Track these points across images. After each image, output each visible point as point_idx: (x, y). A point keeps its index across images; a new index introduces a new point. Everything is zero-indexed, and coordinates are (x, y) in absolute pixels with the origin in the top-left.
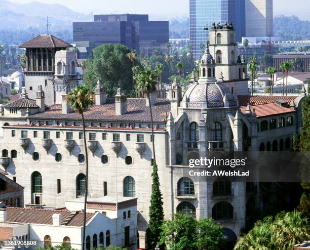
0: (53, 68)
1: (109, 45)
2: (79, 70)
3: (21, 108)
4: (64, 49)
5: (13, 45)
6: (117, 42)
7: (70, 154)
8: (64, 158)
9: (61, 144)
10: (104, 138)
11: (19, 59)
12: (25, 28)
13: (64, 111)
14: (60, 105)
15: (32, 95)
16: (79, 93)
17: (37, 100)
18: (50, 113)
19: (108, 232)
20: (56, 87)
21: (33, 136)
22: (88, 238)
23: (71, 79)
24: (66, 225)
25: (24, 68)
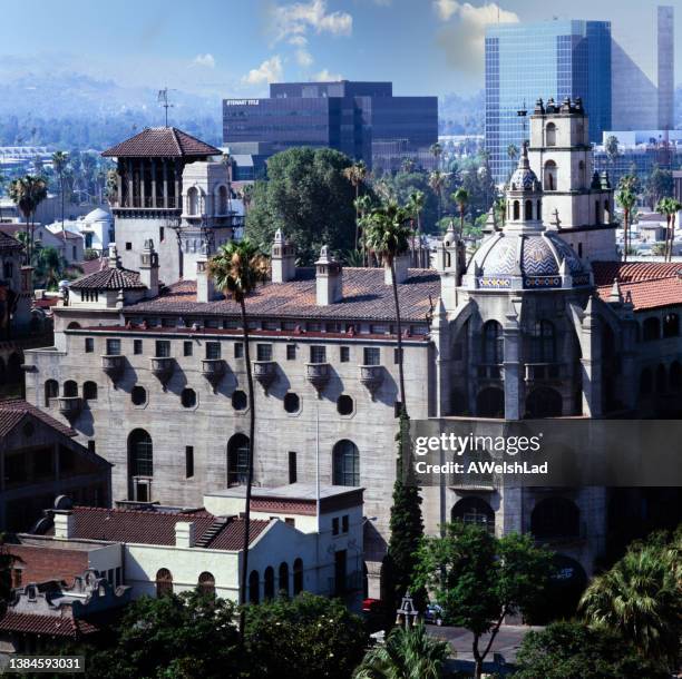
0: (177, 200)
1: (303, 149)
2: (235, 205)
3: (107, 289)
4: (203, 158)
5: (90, 151)
6: (322, 143)
7: (215, 392)
8: (201, 401)
9: (194, 368)
10: (291, 355)
11: (102, 181)
12: (117, 113)
13: (202, 296)
14: (194, 283)
15: (132, 261)
16: (235, 257)
17: (141, 271)
18: (171, 299)
19: (298, 563)
20: (184, 244)
21: (133, 351)
22: (255, 574)
23: (219, 225)
24: (206, 547)
25: (113, 200)
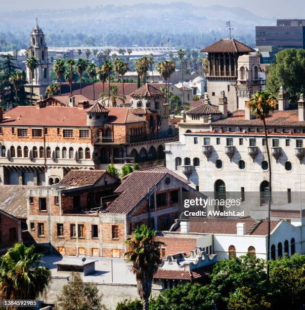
0: (235, 72)
1: (292, 49)
2: (262, 75)
3: (204, 114)
4: (247, 53)
5: (195, 50)
6: (300, 47)
7: (254, 161)
8: (247, 165)
9: (244, 151)
10: (287, 144)
11: (201, 63)
12: (207, 32)
13: (247, 117)
14: (243, 111)
15: (215, 101)
16: (260, 99)
17: (220, 106)
18: (233, 119)
19: (293, 240)
20: (239, 93)
21: (216, 143)
22: (273, 246)
23: (255, 83)
24: (251, 234)
25: (206, 73)
